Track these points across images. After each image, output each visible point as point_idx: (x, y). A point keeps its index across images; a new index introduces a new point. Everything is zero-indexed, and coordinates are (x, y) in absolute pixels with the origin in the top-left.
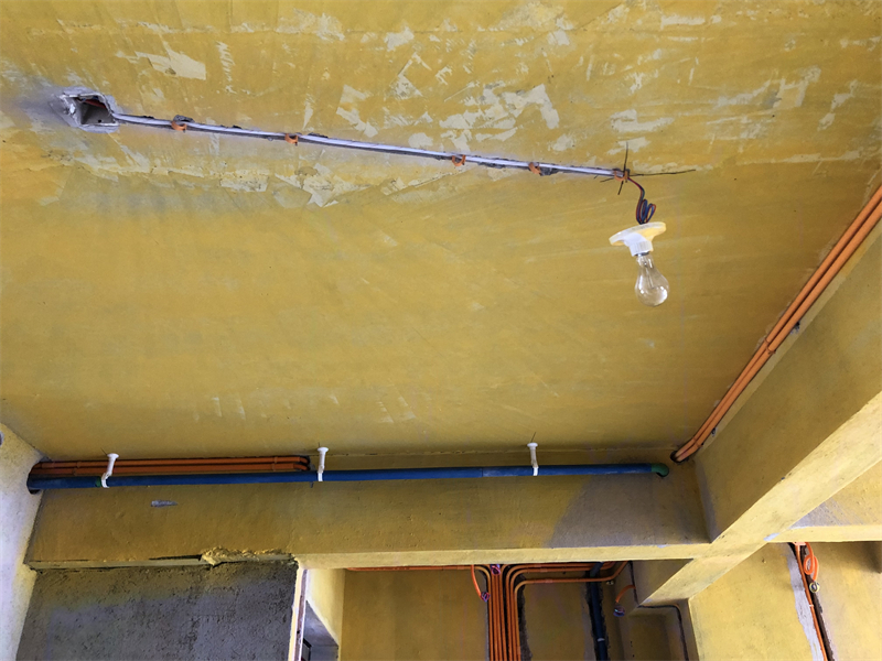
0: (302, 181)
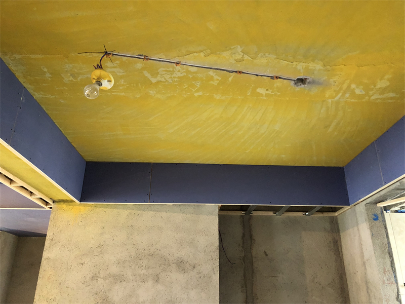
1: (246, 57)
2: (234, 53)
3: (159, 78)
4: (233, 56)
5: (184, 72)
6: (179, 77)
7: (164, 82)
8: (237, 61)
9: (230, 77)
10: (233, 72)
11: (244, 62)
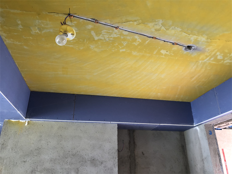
1: (163, 28)
2: (156, 25)
3: (100, 37)
4: (155, 26)
5: (119, 34)
6: (114, 38)
7: (103, 40)
8: (156, 30)
9: (147, 40)
10: (150, 37)
11: (160, 31)
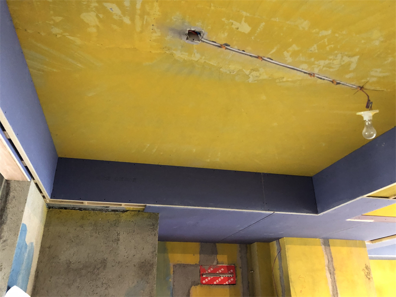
0: (250, 73)
4: (258, 75)
8: (257, 70)
